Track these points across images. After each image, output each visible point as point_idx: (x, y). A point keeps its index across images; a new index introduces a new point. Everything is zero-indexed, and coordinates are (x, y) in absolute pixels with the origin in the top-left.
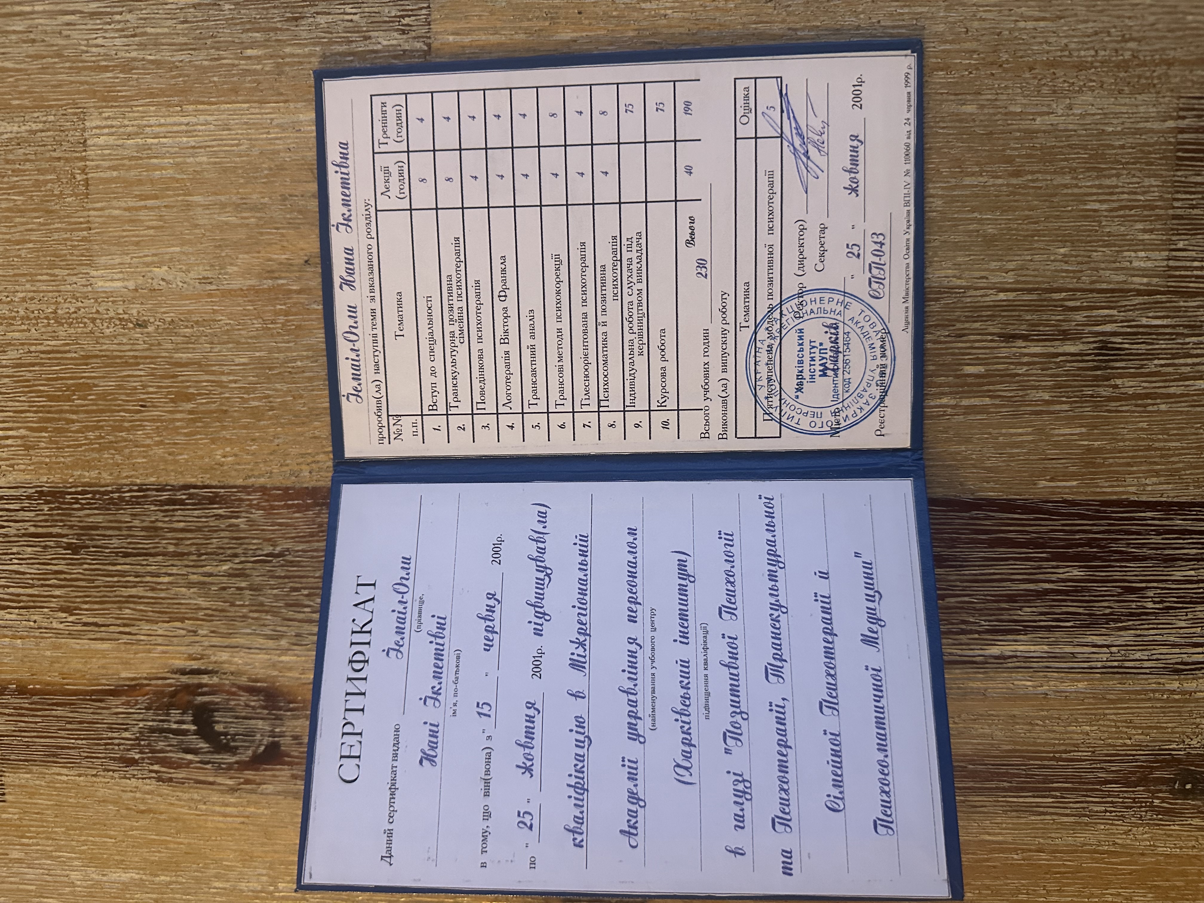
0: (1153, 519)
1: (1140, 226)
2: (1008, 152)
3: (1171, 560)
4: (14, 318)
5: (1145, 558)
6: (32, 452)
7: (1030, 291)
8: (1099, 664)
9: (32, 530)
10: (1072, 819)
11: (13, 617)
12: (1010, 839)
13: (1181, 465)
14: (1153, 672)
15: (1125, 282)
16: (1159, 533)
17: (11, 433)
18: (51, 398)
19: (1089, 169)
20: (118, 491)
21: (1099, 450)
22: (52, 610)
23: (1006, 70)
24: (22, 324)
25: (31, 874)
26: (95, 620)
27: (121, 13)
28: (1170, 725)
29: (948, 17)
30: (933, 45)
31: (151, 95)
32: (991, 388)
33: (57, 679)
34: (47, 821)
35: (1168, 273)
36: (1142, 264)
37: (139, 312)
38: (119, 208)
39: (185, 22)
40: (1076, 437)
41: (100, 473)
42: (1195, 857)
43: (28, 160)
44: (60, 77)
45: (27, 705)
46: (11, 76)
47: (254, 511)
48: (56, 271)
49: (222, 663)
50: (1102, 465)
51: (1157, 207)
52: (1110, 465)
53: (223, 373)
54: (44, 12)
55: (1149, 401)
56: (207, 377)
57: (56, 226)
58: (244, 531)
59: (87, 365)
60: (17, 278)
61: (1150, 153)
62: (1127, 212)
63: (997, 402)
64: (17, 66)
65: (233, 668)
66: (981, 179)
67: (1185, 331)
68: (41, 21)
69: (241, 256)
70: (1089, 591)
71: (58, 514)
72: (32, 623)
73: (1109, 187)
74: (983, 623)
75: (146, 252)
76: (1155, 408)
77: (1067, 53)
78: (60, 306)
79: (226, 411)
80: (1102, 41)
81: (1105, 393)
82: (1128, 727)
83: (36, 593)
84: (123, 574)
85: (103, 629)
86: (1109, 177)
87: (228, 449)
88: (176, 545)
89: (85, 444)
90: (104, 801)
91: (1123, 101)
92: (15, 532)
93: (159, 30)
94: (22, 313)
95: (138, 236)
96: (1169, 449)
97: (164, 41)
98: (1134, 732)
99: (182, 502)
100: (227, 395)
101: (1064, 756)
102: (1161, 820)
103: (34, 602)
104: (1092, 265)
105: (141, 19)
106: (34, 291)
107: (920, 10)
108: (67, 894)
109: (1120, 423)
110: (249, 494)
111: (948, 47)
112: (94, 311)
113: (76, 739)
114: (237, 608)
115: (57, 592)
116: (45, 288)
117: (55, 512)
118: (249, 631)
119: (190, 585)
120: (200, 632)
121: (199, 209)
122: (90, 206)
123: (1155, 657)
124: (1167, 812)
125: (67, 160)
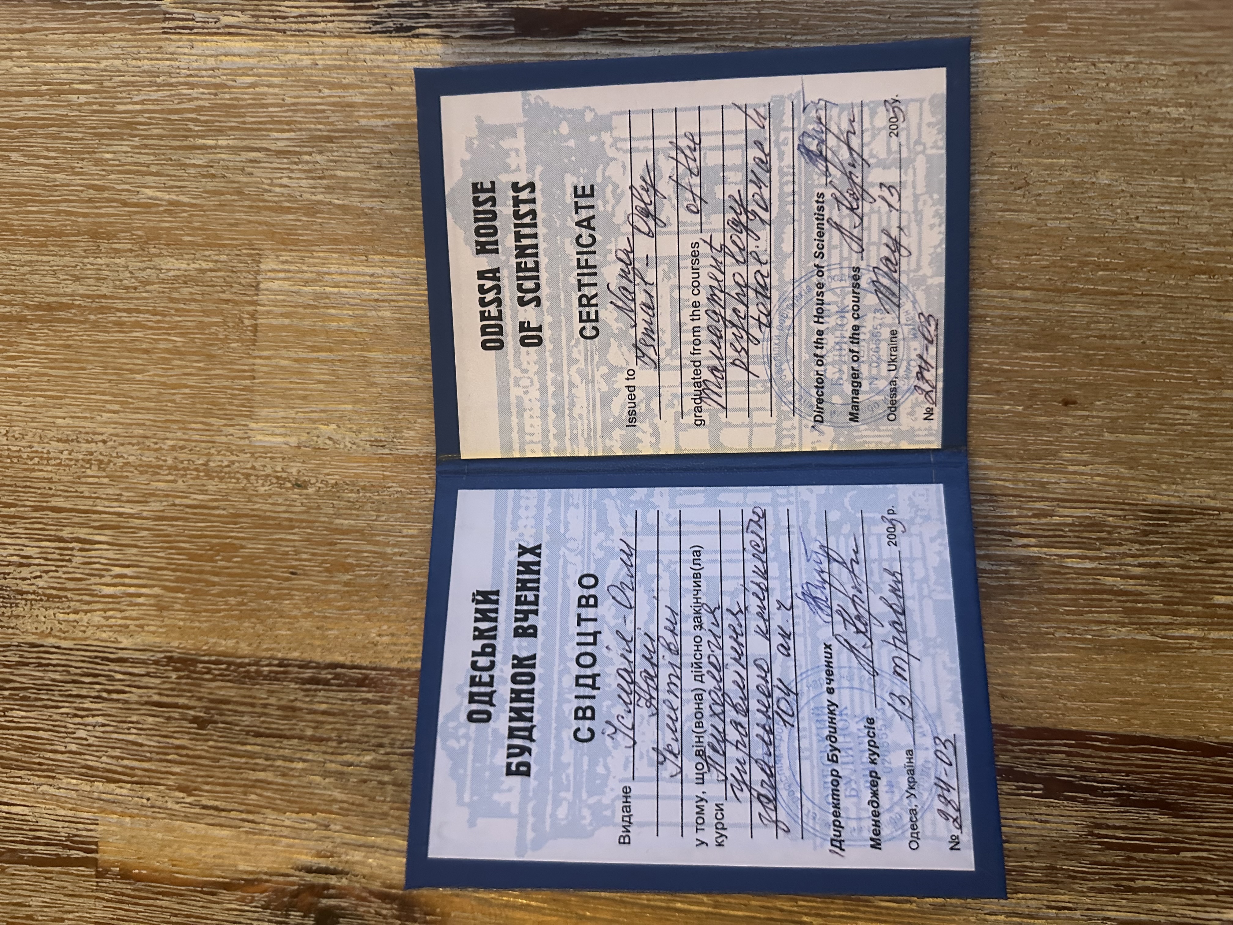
4: (160, 467)
6: (165, 613)
9: (156, 698)
11: (124, 792)
18: (192, 557)
20: (256, 664)
22: (169, 788)
24: (169, 474)
27: (310, 154)
29: (1211, 218)
30: (1195, 246)
31: (335, 241)
33: (168, 866)
37: (299, 472)
38: (288, 358)
39: (380, 167)
41: (237, 643)
43: (195, 300)
44: (237, 215)
45: (129, 892)
47: (406, 697)
48: (212, 420)
49: (353, 863)
53: (387, 544)
54: (228, 147)
56: (369, 548)
58: (394, 719)
59: (235, 523)
60: (168, 425)
64: (194, 201)
65: (366, 871)
68: (223, 156)
69: (419, 420)
71: (186, 684)
72: (145, 801)
75: (314, 407)
78: (212, 458)
79: (386, 586)
83: (153, 768)
84: (252, 755)
85: (223, 814)
87: (385, 627)
88: (315, 728)
89: (224, 610)
93: (350, 174)
94: (170, 462)
95: (306, 390)
97: (353, 186)
99: (327, 682)
100: (389, 568)
103: (149, 777)
105: (332, 161)
106: (185, 440)
107: (1182, 208)
110: (403, 679)
111: (1212, 249)
112: (249, 466)
114: (376, 804)
116: (197, 437)
117: (184, 681)
118: (387, 830)
119: (326, 774)
120: (332, 827)
121: (378, 366)
122: (257, 353)
125: (236, 303)
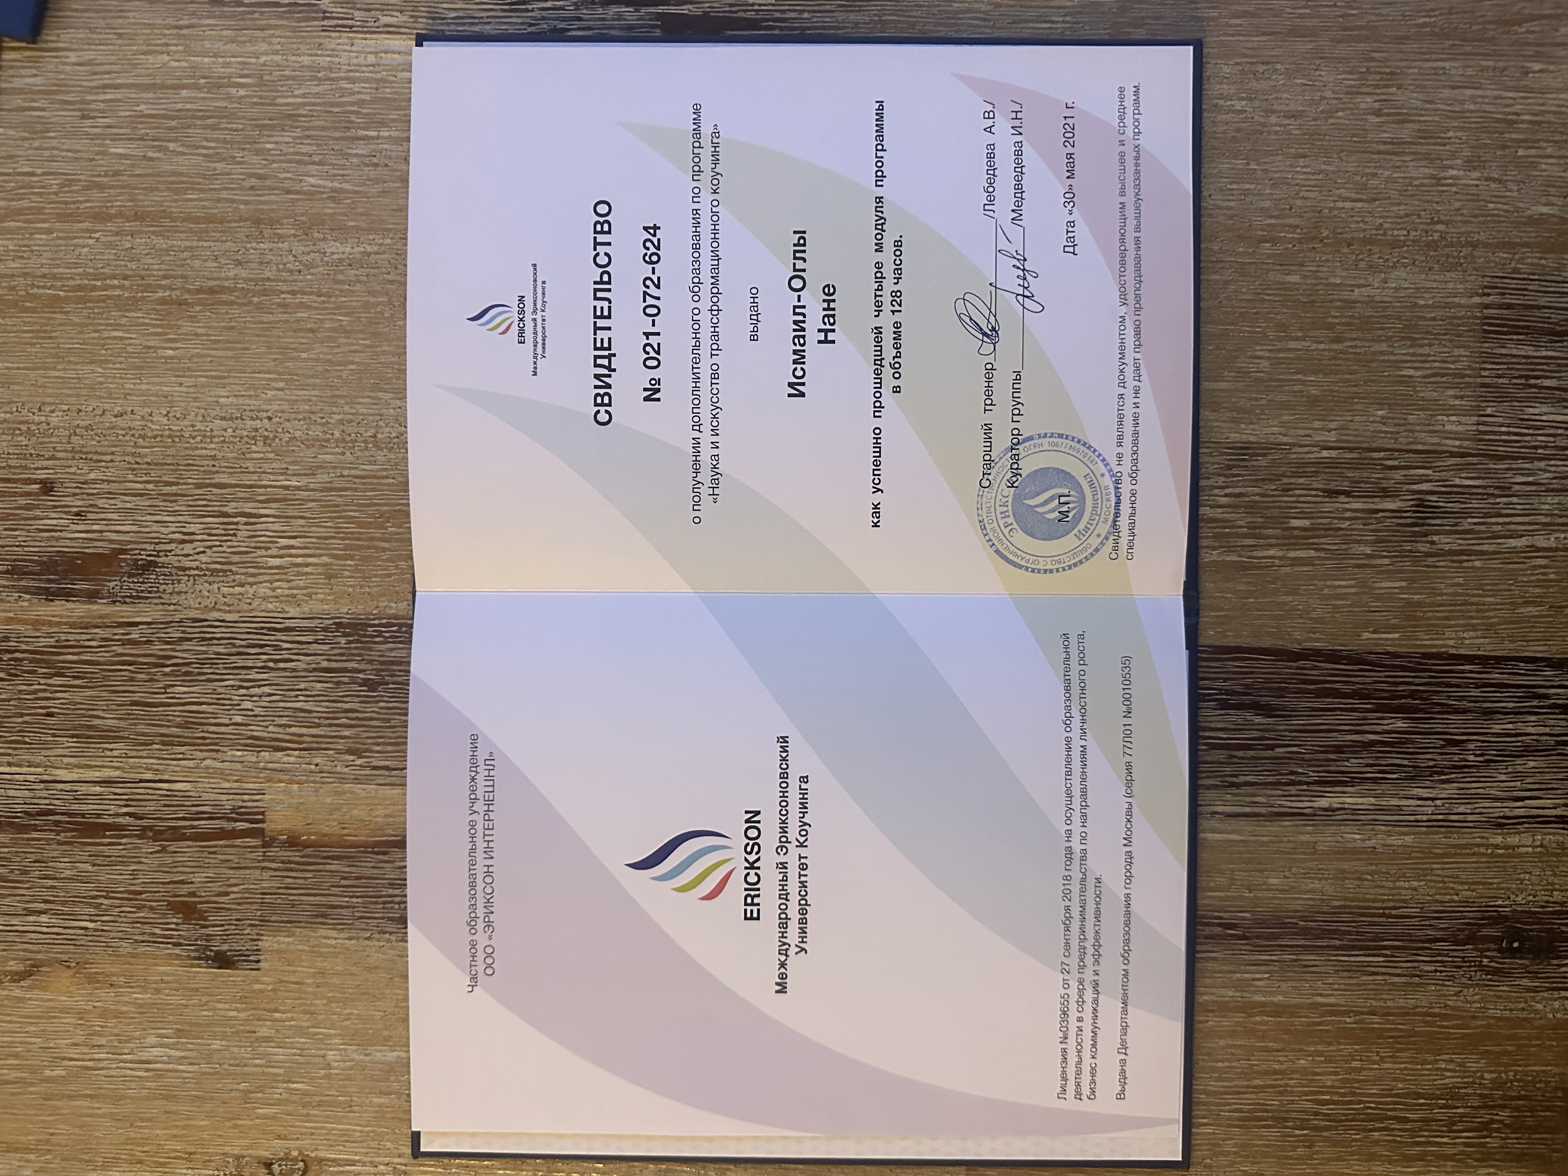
0: (1472, 672)
1: (1451, 392)
2: (1330, 320)
3: (1489, 713)
5: (1465, 711)
7: (1351, 450)
8: (1425, 818)
10: (1402, 980)
12: (1342, 1001)
13: (1495, 620)
14: (1477, 825)
15: (1439, 444)
16: (1477, 687)
17: (311, 560)
19: (1403, 339)
21: (1419, 604)
23: (1326, 245)
25: (280, 1054)
26: (387, 763)
28: (1495, 881)
32: (1316, 540)
34: (306, 992)
35: (1478, 437)
36: (1454, 428)
40: (1396, 591)
42: (1525, 1019)
46: (349, 198)
50: (1422, 619)
51: (1466, 376)
52: (1430, 619)
55: (1464, 558)
57: (384, 348)
61: (1459, 325)
62: (1439, 379)
63: (1322, 554)
66: (1305, 344)
67: (1496, 492)
70: (1413, 743)
73: (1422, 355)
74: (1311, 774)
76: (1470, 564)
77: (1382, 232)
80: (1413, 222)
81: (1423, 549)
82: (1455, 883)
86: (1422, 346)
90: (375, 968)
91: (1433, 278)
92: (304, 666)
96: (1484, 604)
98: (1460, 887)
101: (1393, 912)
102: (1490, 980)
104: (1408, 427)
108: (321, 1078)
109: (1438, 578)
113: (351, 897)
115: (346, 733)
123: (1478, 811)
124: (1496, 972)
